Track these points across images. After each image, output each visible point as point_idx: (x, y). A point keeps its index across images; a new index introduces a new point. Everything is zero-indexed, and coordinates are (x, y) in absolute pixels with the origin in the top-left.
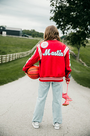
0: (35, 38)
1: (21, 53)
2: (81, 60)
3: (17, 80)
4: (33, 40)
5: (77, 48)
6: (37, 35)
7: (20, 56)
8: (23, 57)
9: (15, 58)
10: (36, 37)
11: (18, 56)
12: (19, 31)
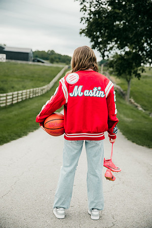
0: (55, 65)
1: (32, 90)
2: (133, 101)
3: (26, 135)
4: (51, 67)
5: (125, 80)
6: (57, 60)
7: (30, 96)
8: (34, 96)
9: (22, 98)
10: (57, 62)
11: (26, 94)
12: (28, 54)
